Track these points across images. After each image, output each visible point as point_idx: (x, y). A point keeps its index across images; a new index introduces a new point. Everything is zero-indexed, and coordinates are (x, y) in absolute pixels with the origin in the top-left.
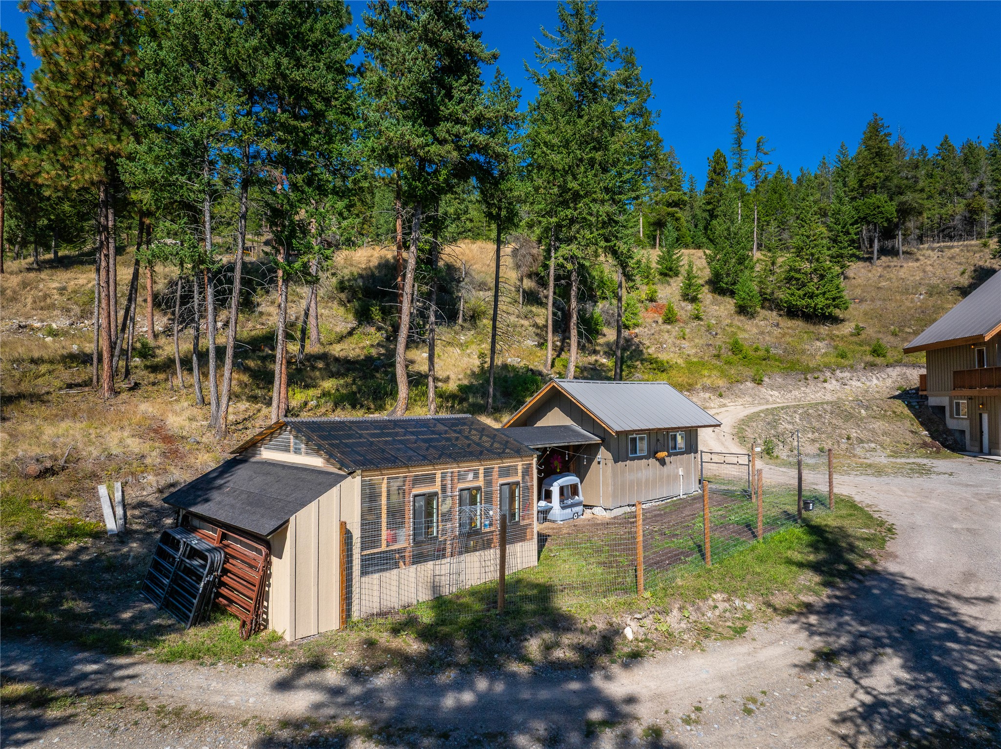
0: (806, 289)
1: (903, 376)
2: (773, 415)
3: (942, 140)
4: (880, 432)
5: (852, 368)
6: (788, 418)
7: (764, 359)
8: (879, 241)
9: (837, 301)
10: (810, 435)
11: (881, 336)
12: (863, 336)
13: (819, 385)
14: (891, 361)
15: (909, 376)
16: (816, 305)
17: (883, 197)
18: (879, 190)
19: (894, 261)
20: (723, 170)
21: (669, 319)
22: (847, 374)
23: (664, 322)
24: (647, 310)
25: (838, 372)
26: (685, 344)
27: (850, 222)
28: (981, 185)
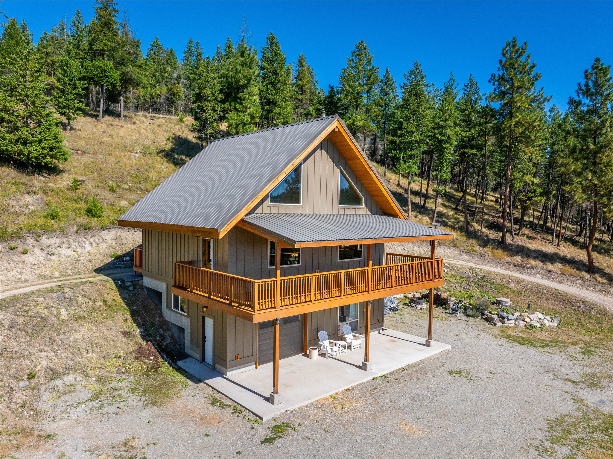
0: (19, 133)
1: (118, 240)
4: (83, 345)
5: (62, 231)
8: (105, 102)
9: (54, 151)
11: (99, 191)
12: (81, 190)
13: (16, 258)
14: (107, 222)
15: (124, 239)
16: (30, 153)
17: (109, 64)
18: (106, 57)
19: (116, 121)
22: (55, 241)
25: (44, 238)
27: (78, 77)
28: (179, 77)
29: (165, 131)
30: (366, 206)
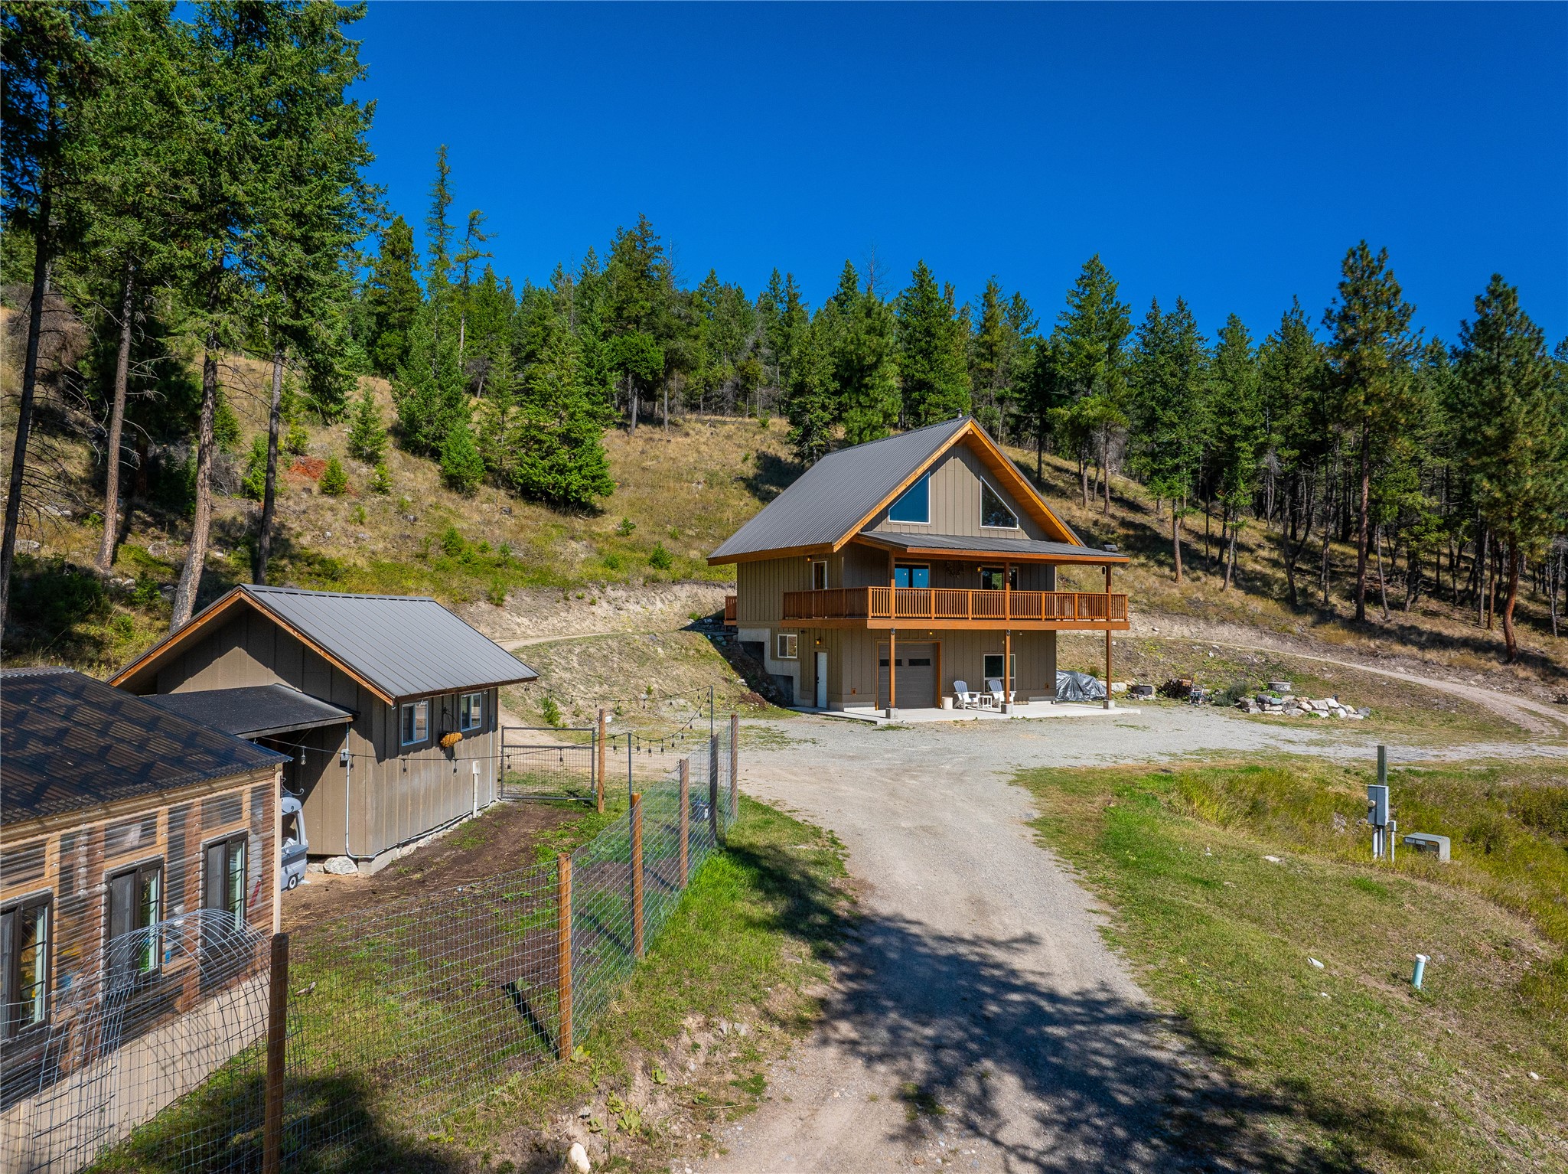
0: (554, 458)
1: (695, 598)
2: (539, 656)
3: (707, 276)
4: (687, 681)
5: (627, 584)
6: (563, 662)
7: (499, 565)
8: (639, 402)
9: (598, 482)
10: (597, 689)
11: (657, 538)
12: (633, 537)
13: (585, 608)
14: (678, 575)
15: (704, 598)
16: (568, 484)
17: (649, 338)
18: (642, 326)
19: (657, 433)
20: (407, 252)
21: (332, 487)
22: (621, 593)
23: (323, 492)
24: (288, 468)
25: (609, 589)
26: (365, 533)
27: (608, 366)
28: (757, 345)
29: (739, 446)
30: (1022, 527)
